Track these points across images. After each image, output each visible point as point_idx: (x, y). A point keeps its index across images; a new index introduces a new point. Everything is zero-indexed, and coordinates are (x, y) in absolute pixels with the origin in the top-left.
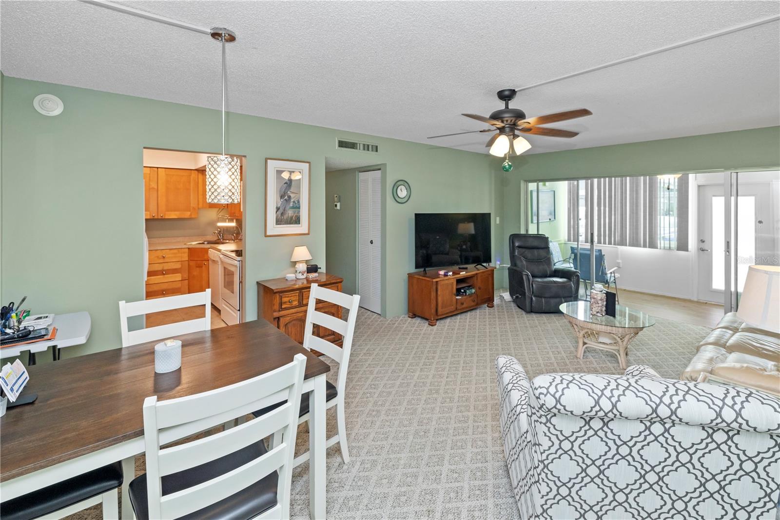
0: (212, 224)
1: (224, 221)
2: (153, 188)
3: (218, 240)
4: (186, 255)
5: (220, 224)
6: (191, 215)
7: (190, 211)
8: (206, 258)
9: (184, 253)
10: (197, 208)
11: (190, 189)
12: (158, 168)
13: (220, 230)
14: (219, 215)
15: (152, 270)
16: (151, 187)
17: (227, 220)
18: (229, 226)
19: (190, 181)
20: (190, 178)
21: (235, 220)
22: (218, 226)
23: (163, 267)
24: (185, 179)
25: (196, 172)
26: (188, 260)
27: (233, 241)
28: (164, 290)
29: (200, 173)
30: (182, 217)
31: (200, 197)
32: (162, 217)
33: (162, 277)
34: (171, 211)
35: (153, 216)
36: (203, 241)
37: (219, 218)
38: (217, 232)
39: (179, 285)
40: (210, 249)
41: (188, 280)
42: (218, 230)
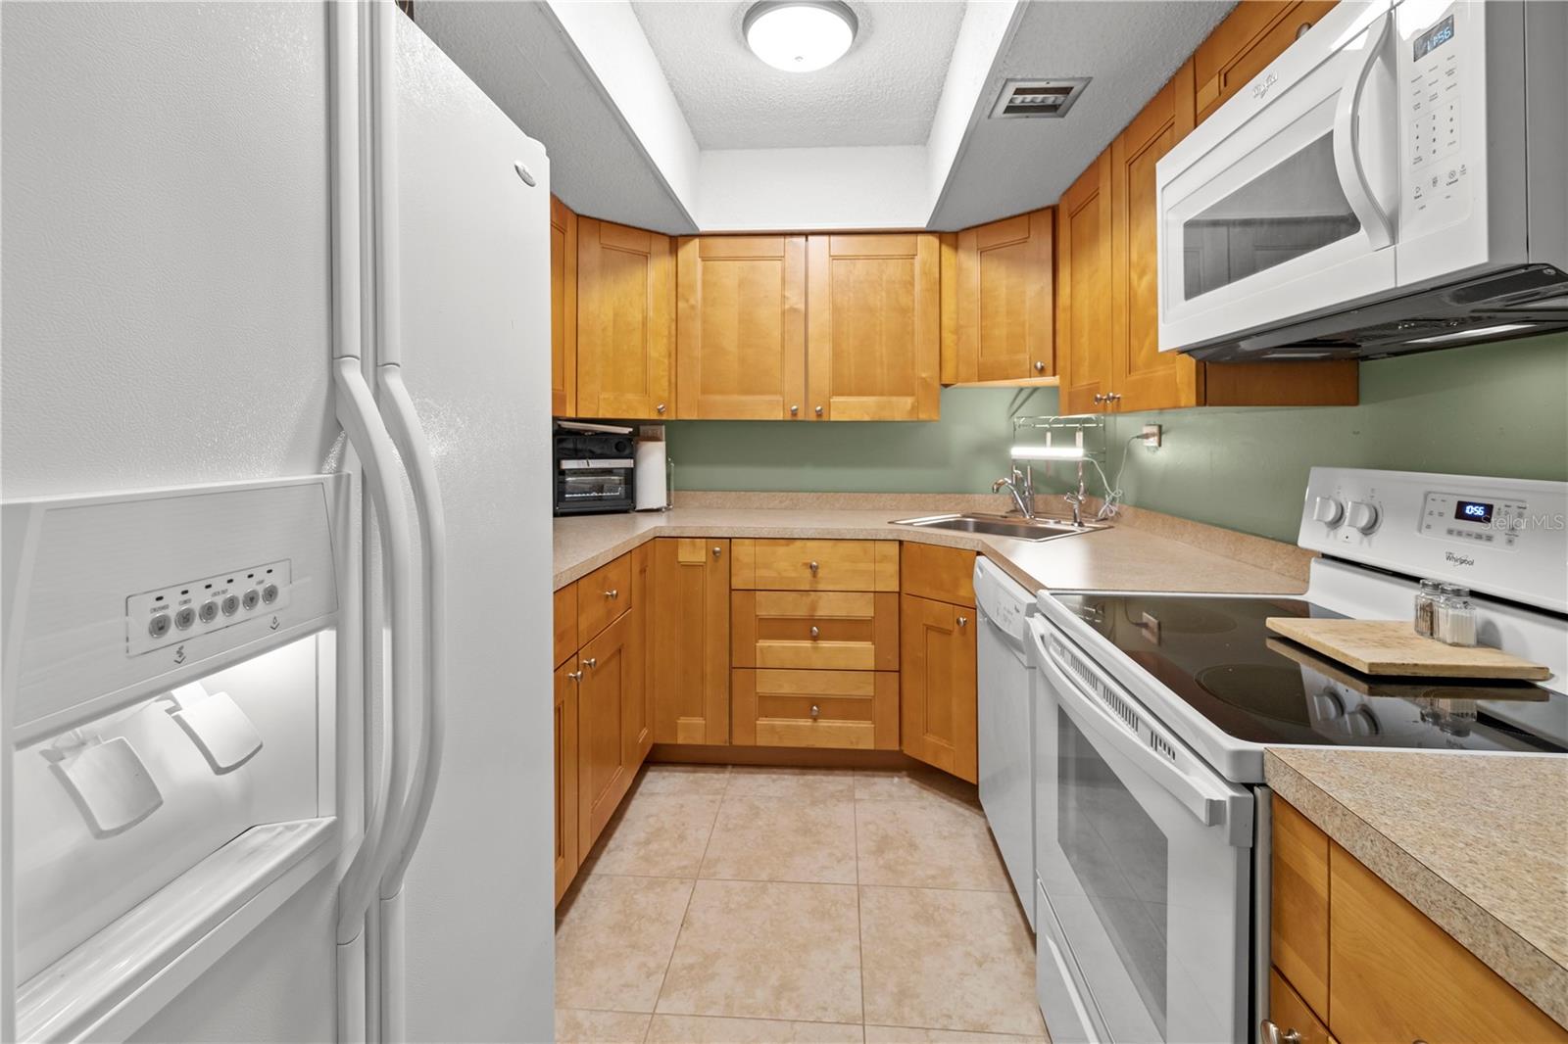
0: (993, 449)
1: (1038, 438)
2: (794, 310)
3: (1015, 511)
4: (892, 568)
5: (1019, 452)
6: (914, 408)
7: (913, 395)
8: (963, 592)
9: (885, 558)
10: (936, 384)
11: (913, 309)
12: (806, 234)
13: (1022, 473)
14: (1017, 414)
15: (774, 613)
16: (787, 307)
17: (1049, 435)
18: (1057, 461)
19: (913, 277)
20: (912, 264)
21: (1081, 434)
22: (1013, 458)
23: (813, 607)
24: (894, 270)
25: (934, 241)
26: (899, 593)
27: (1076, 525)
28: (814, 701)
29: (948, 245)
30: (886, 416)
31: (949, 338)
32: (819, 414)
33: (809, 645)
34: (850, 394)
35: (794, 413)
36: (959, 515)
37: (1020, 426)
38: (1010, 482)
39: (867, 690)
40: (979, 553)
41: (897, 674)
42: (1013, 472)
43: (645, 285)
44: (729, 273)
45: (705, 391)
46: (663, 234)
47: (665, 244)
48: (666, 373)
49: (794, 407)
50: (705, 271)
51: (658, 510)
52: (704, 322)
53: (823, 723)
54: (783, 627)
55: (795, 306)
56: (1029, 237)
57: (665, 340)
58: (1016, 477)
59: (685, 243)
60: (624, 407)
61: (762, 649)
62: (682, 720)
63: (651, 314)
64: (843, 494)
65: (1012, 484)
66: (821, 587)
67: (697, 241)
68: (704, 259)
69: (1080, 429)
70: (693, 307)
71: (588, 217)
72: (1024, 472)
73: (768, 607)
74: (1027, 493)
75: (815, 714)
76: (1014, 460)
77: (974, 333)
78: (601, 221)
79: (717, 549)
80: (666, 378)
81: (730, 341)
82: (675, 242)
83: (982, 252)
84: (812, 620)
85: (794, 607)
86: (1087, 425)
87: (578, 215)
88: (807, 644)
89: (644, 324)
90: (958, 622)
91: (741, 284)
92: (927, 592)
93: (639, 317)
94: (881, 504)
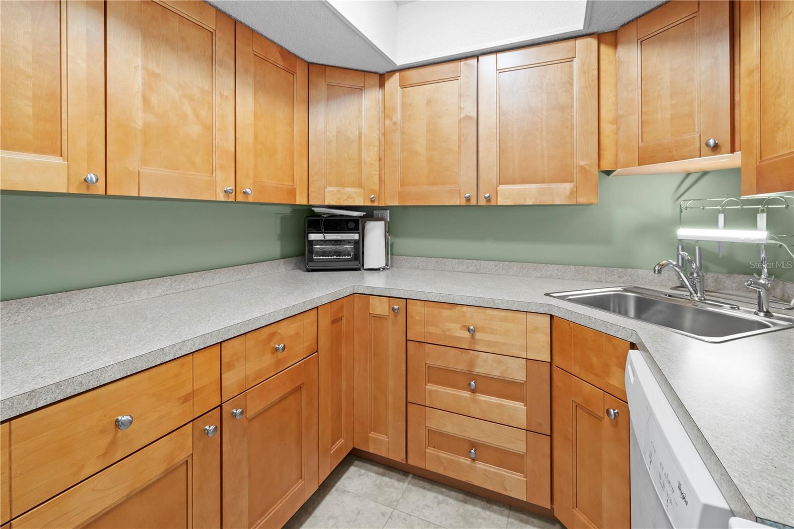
2: (468, 118)
4: (544, 338)
5: (685, 232)
6: (574, 193)
7: (571, 181)
8: (614, 382)
9: (536, 329)
10: (595, 171)
11: (572, 106)
12: (476, 56)
13: (689, 254)
14: (683, 198)
15: (439, 364)
16: (462, 116)
17: (721, 217)
18: (732, 243)
19: (572, 79)
20: (571, 67)
21: (765, 215)
22: (679, 238)
23: (472, 363)
24: (554, 74)
25: (593, 42)
26: (551, 363)
27: (762, 314)
28: (473, 445)
29: (608, 44)
30: (546, 200)
31: (607, 128)
32: (488, 199)
33: (468, 396)
34: (514, 183)
35: (468, 199)
36: (620, 289)
37: (686, 208)
38: (674, 263)
39: (520, 446)
40: (633, 346)
41: (550, 437)
42: (678, 254)
43: (360, 110)
44: (419, 94)
45: (403, 184)
46: (375, 73)
47: (376, 80)
48: (377, 173)
49: (468, 195)
50: (403, 96)
51: (378, 269)
52: (403, 133)
53: (480, 465)
54: (447, 377)
55: (468, 115)
56: (699, 11)
57: (376, 149)
58: (683, 259)
59: (390, 77)
60: (345, 197)
61: (430, 391)
62: (373, 435)
63: (365, 130)
64: (517, 263)
65: (677, 265)
66: (478, 348)
67: (397, 74)
68: (402, 87)
69: (763, 211)
70: (395, 124)
71: (317, 64)
72: (692, 252)
73: (436, 358)
74: (695, 275)
75: (473, 456)
76: (680, 240)
77: (634, 121)
78: (325, 66)
79: (396, 307)
80: (378, 176)
81: (421, 146)
82: (382, 78)
83: (642, 42)
84: (470, 375)
85: (455, 362)
86: (769, 206)
87: (309, 64)
88: (466, 394)
89: (360, 138)
90: (608, 412)
91: (429, 102)
92: (575, 370)
93: (356, 133)
94: (549, 273)
